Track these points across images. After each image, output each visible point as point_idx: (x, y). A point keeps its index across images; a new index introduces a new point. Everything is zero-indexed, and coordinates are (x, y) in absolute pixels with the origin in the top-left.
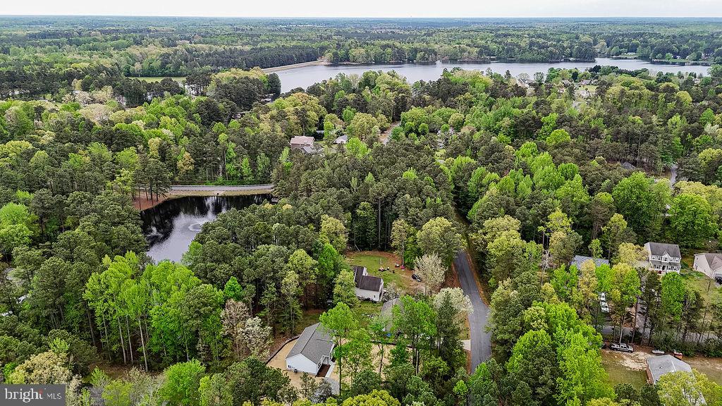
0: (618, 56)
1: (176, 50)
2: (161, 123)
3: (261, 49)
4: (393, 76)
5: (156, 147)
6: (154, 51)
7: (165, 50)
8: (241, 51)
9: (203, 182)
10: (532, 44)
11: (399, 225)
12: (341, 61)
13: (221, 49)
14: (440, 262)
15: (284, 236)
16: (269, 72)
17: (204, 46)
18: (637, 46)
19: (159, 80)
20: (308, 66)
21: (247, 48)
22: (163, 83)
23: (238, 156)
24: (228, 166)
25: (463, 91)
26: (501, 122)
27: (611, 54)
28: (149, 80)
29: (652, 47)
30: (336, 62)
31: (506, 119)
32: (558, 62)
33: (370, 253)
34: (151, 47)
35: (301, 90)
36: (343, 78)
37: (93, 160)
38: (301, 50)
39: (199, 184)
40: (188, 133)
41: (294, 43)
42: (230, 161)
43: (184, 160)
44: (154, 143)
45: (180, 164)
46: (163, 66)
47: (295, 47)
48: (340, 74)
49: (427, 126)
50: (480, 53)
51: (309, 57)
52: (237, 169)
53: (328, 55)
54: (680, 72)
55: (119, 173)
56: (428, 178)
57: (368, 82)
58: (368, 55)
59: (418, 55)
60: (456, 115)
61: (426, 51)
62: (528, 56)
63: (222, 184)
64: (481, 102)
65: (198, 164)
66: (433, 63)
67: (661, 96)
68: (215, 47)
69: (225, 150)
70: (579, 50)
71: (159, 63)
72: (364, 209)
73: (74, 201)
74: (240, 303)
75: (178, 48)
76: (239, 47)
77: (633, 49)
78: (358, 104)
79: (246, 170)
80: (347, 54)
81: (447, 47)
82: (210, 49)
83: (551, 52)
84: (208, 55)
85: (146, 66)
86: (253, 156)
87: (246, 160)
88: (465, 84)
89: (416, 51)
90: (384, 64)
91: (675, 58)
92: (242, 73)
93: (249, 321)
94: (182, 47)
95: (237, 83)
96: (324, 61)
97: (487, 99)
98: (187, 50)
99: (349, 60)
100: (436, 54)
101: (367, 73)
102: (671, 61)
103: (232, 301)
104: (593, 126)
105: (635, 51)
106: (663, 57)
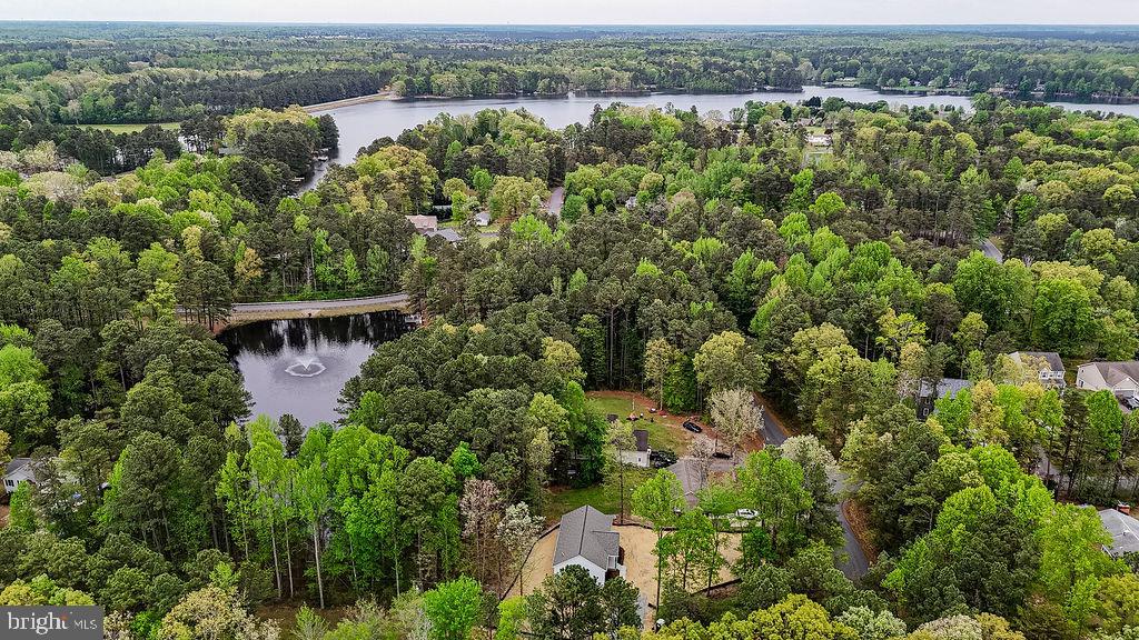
0: (830, 82)
1: (135, 79)
2: (192, 202)
3: (281, 75)
4: (524, 117)
5: (196, 241)
6: (96, 81)
7: (114, 79)
8: (248, 79)
9: (278, 296)
10: (707, 65)
11: (656, 348)
12: (419, 94)
13: (211, 75)
14: (751, 399)
15: (505, 373)
16: (316, 112)
17: (181, 70)
18: (857, 67)
19: (140, 129)
20: (367, 102)
21: (257, 74)
22: (147, 133)
23: (336, 252)
24: (320, 268)
25: (645, 140)
26: (729, 184)
27: (822, 79)
28: (117, 130)
29: (879, 69)
30: (411, 96)
31: (736, 179)
32: (749, 93)
33: (600, 393)
34: (86, 74)
35: (388, 141)
36: (446, 121)
37: (104, 267)
38: (351, 77)
39: (272, 299)
40: (240, 216)
41: (333, 66)
42: (321, 260)
43: (247, 261)
44: (192, 234)
45: (240, 267)
46: (120, 105)
47: (338, 72)
48: (442, 114)
49: (612, 193)
50: (635, 80)
51: (364, 87)
52: (335, 272)
53: (399, 84)
54: (932, 106)
55: (153, 287)
56: (678, 272)
57: (484, 126)
58: (462, 85)
59: (541, 84)
60: (650, 177)
61: (551, 77)
62: (706, 83)
63: (312, 298)
64: (675, 155)
65: (270, 266)
66: (564, 96)
67: (936, 140)
68: (200, 73)
69: (310, 241)
70: (778, 74)
71: (112, 100)
72: (587, 325)
73: (114, 335)
74: (488, 484)
75: (135, 74)
76: (242, 73)
77: (851, 72)
78: (489, 162)
79: (352, 274)
80: (428, 82)
81: (580, 71)
82: (193, 77)
83: (739, 77)
84: (191, 86)
85: (89, 106)
86: (360, 250)
87: (349, 258)
88: (647, 128)
89: (535, 76)
90: (488, 97)
91: (913, 85)
92: (273, 117)
93: (511, 510)
94: (142, 72)
95: (275, 131)
96: (391, 93)
97: (685, 151)
98: (153, 77)
99: (432, 93)
100: (567, 82)
101: (483, 113)
102: (908, 89)
103: (473, 479)
104: (867, 186)
105: (855, 75)
106: (898, 84)
